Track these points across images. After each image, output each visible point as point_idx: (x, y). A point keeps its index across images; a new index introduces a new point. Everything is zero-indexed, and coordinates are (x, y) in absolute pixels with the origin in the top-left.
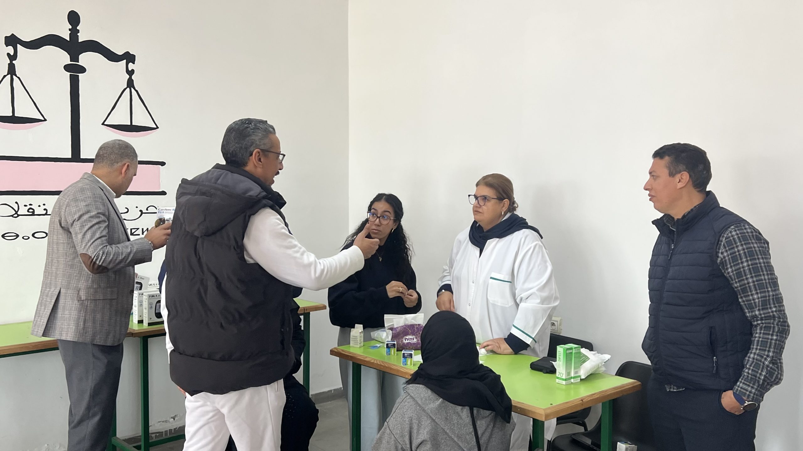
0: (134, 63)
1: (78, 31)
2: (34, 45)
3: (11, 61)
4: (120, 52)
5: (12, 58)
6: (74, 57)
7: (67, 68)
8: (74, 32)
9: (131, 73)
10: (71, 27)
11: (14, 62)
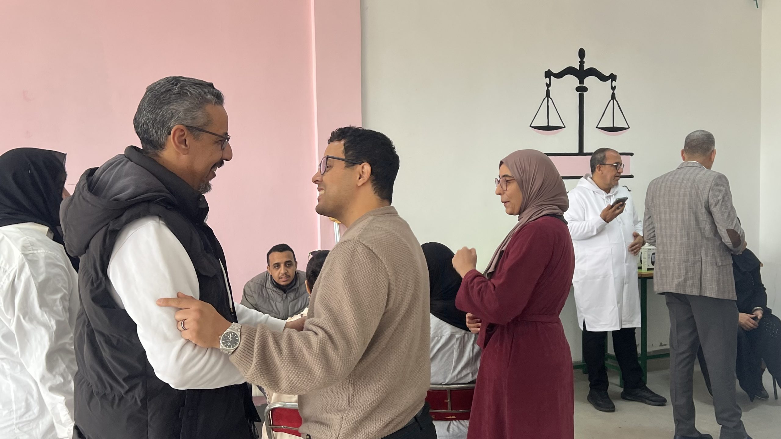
0: (615, 81)
1: (584, 62)
2: (559, 75)
3: (548, 88)
4: (607, 75)
5: (548, 85)
6: (581, 82)
7: (578, 89)
8: (582, 63)
9: (613, 88)
10: (580, 60)
11: (549, 88)
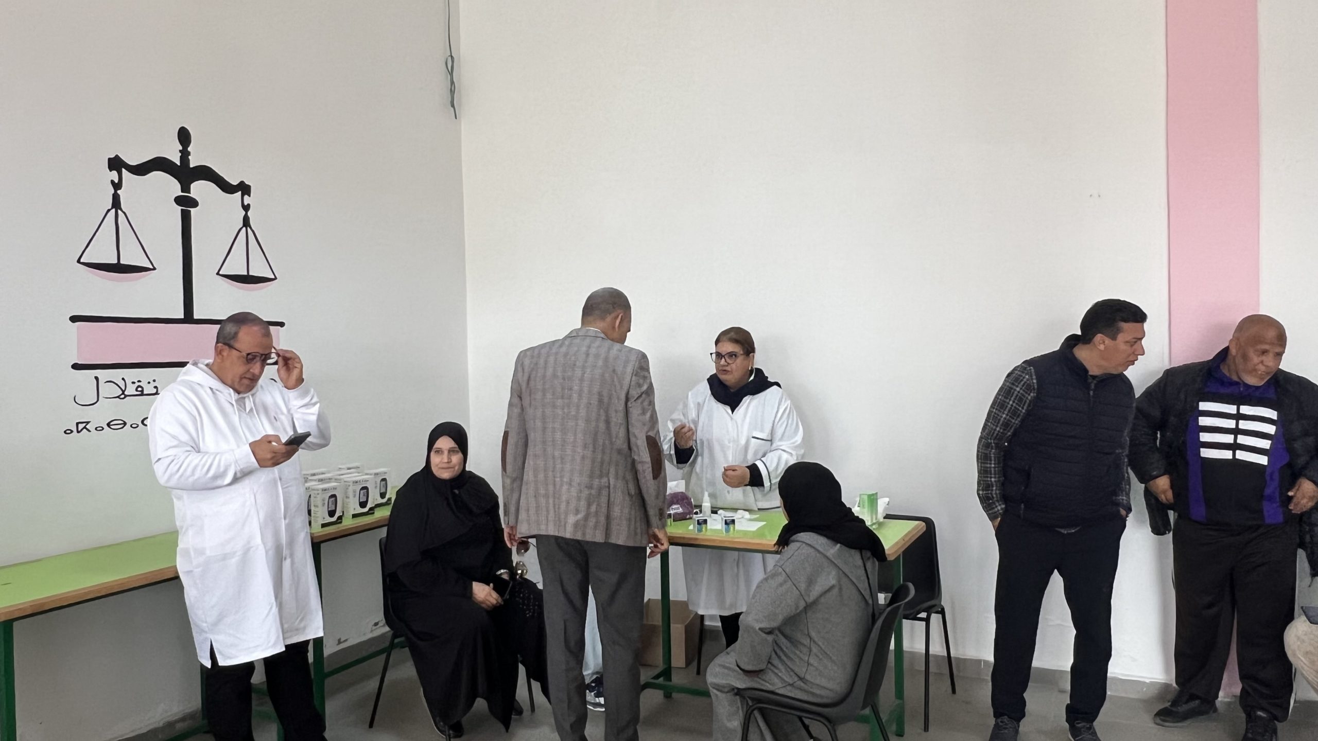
0: (249, 196)
1: (189, 154)
2: (141, 170)
3: (116, 190)
4: (235, 182)
5: (117, 186)
6: (186, 188)
7: (179, 200)
8: (185, 154)
9: (246, 208)
10: (181, 148)
11: (119, 192)
